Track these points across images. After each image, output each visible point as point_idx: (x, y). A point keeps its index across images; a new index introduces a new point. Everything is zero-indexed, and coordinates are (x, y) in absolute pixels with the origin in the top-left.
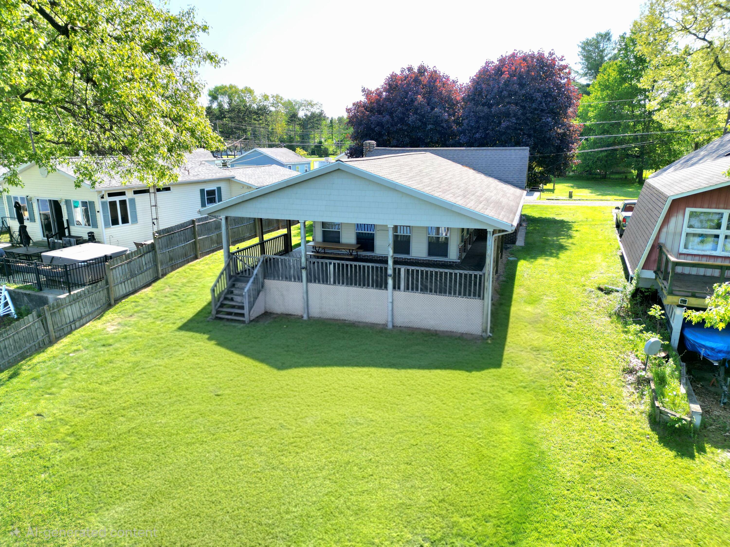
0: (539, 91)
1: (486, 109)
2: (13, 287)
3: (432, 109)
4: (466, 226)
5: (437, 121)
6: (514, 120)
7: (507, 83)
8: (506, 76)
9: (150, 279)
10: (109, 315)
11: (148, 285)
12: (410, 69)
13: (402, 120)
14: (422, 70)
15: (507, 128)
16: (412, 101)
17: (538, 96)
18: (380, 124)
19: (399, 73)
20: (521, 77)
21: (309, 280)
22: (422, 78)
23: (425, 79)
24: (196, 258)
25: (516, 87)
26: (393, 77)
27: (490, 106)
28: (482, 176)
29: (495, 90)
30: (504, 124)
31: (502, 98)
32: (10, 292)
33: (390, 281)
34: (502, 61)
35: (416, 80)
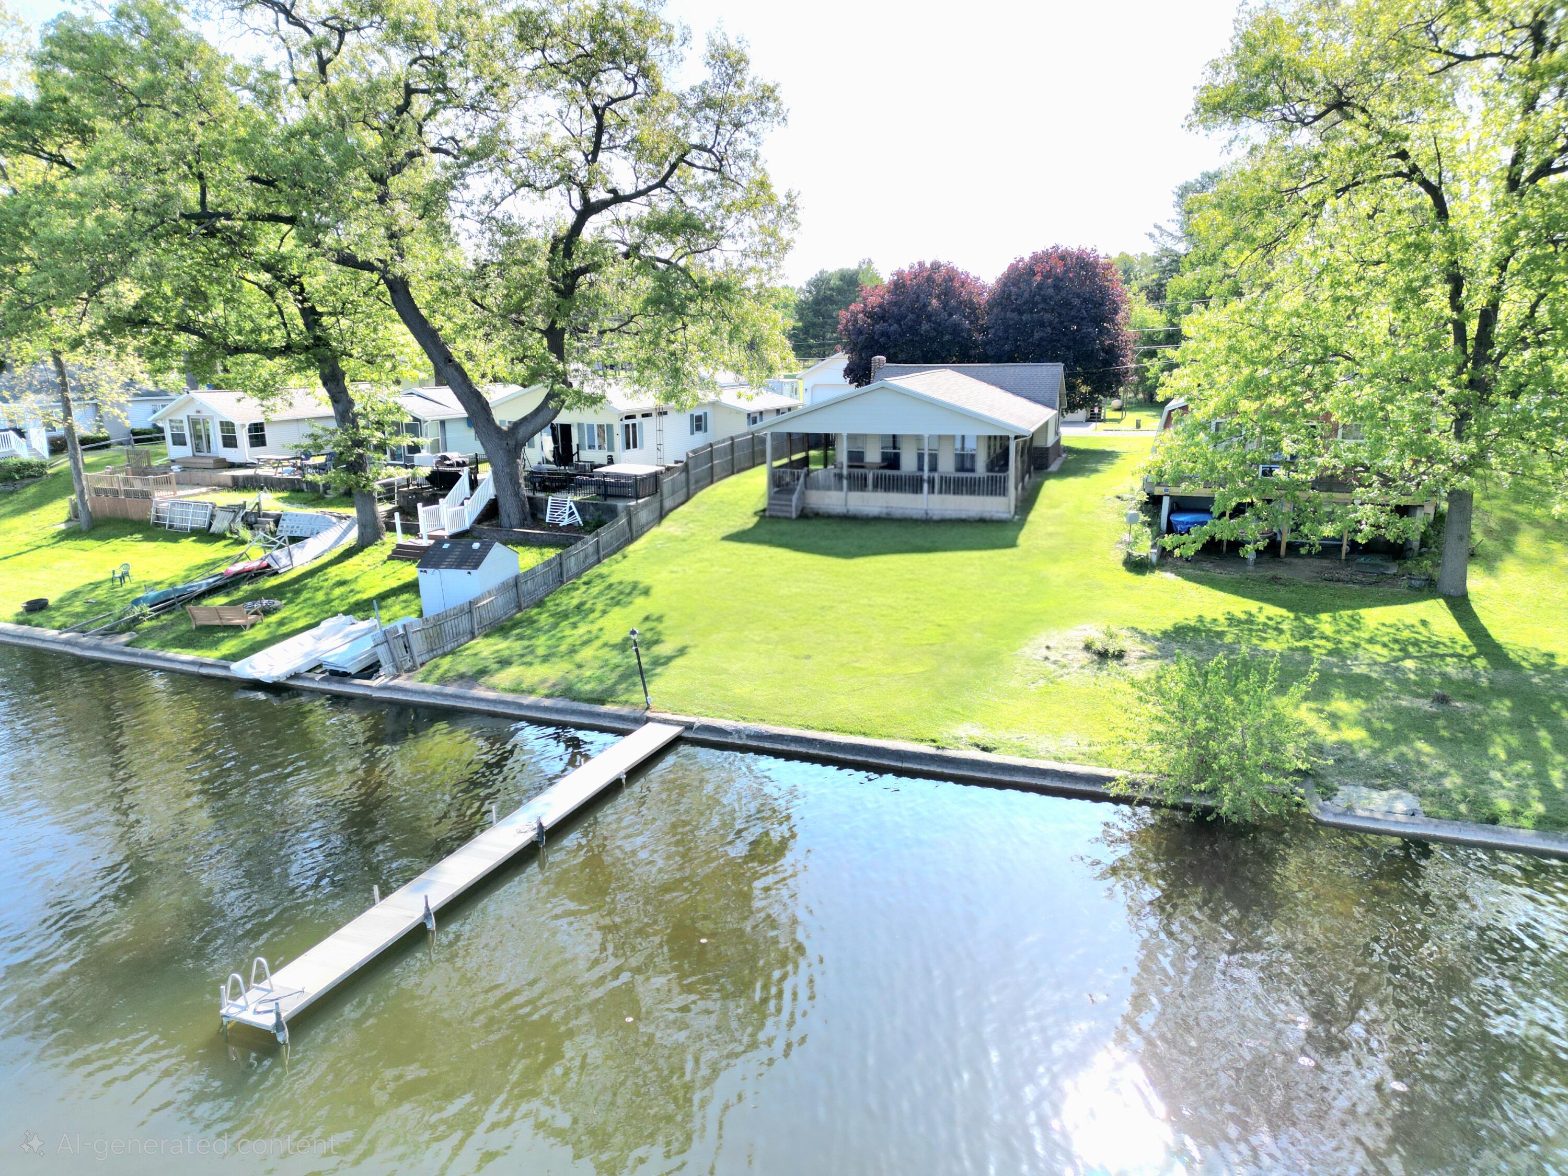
0: (1078, 296)
1: (1015, 315)
2: (577, 498)
3: (950, 315)
4: (993, 433)
5: (956, 329)
6: (1049, 330)
7: (1040, 287)
8: (1038, 278)
9: (682, 498)
10: (666, 522)
11: (683, 503)
12: (921, 264)
13: (913, 330)
14: (936, 266)
15: (1042, 339)
16: (925, 305)
17: (1076, 302)
18: (884, 334)
19: (907, 269)
20: (1057, 279)
21: (850, 489)
22: (936, 276)
23: (938, 278)
24: (712, 482)
25: (1051, 291)
26: (900, 274)
27: (1020, 313)
28: (1010, 395)
29: (1026, 295)
30: (1037, 336)
31: (1035, 304)
32: (575, 503)
33: (926, 486)
34: (1036, 258)
35: (930, 279)
